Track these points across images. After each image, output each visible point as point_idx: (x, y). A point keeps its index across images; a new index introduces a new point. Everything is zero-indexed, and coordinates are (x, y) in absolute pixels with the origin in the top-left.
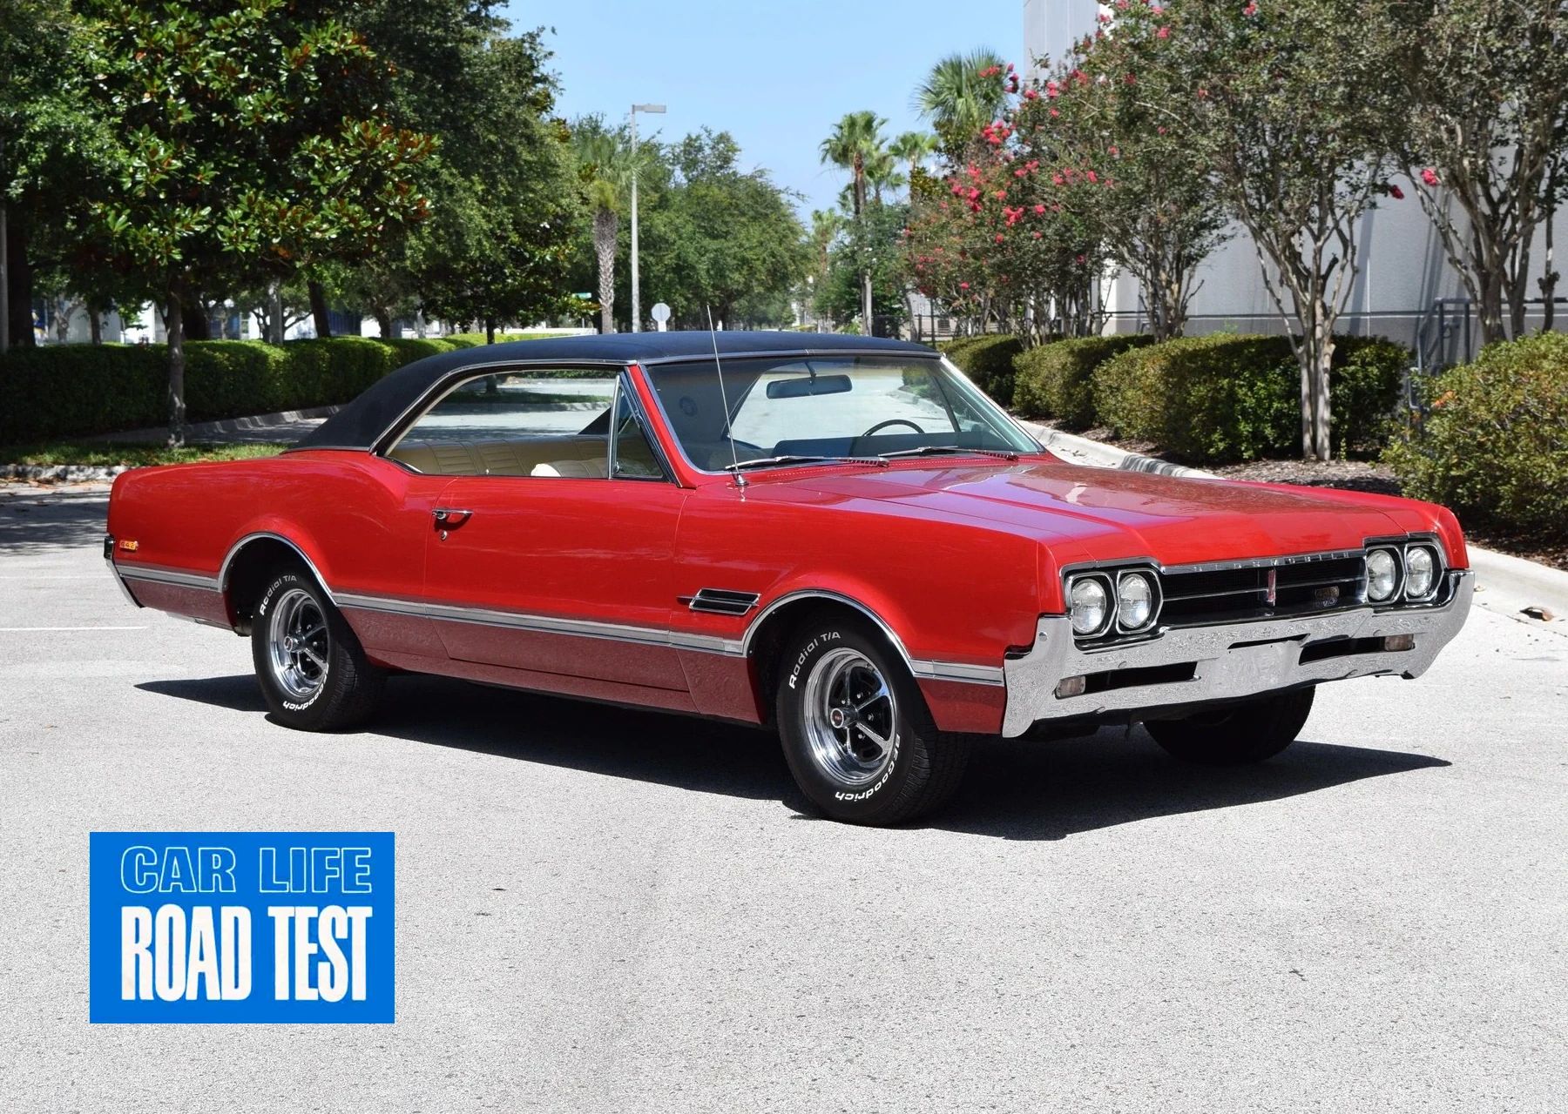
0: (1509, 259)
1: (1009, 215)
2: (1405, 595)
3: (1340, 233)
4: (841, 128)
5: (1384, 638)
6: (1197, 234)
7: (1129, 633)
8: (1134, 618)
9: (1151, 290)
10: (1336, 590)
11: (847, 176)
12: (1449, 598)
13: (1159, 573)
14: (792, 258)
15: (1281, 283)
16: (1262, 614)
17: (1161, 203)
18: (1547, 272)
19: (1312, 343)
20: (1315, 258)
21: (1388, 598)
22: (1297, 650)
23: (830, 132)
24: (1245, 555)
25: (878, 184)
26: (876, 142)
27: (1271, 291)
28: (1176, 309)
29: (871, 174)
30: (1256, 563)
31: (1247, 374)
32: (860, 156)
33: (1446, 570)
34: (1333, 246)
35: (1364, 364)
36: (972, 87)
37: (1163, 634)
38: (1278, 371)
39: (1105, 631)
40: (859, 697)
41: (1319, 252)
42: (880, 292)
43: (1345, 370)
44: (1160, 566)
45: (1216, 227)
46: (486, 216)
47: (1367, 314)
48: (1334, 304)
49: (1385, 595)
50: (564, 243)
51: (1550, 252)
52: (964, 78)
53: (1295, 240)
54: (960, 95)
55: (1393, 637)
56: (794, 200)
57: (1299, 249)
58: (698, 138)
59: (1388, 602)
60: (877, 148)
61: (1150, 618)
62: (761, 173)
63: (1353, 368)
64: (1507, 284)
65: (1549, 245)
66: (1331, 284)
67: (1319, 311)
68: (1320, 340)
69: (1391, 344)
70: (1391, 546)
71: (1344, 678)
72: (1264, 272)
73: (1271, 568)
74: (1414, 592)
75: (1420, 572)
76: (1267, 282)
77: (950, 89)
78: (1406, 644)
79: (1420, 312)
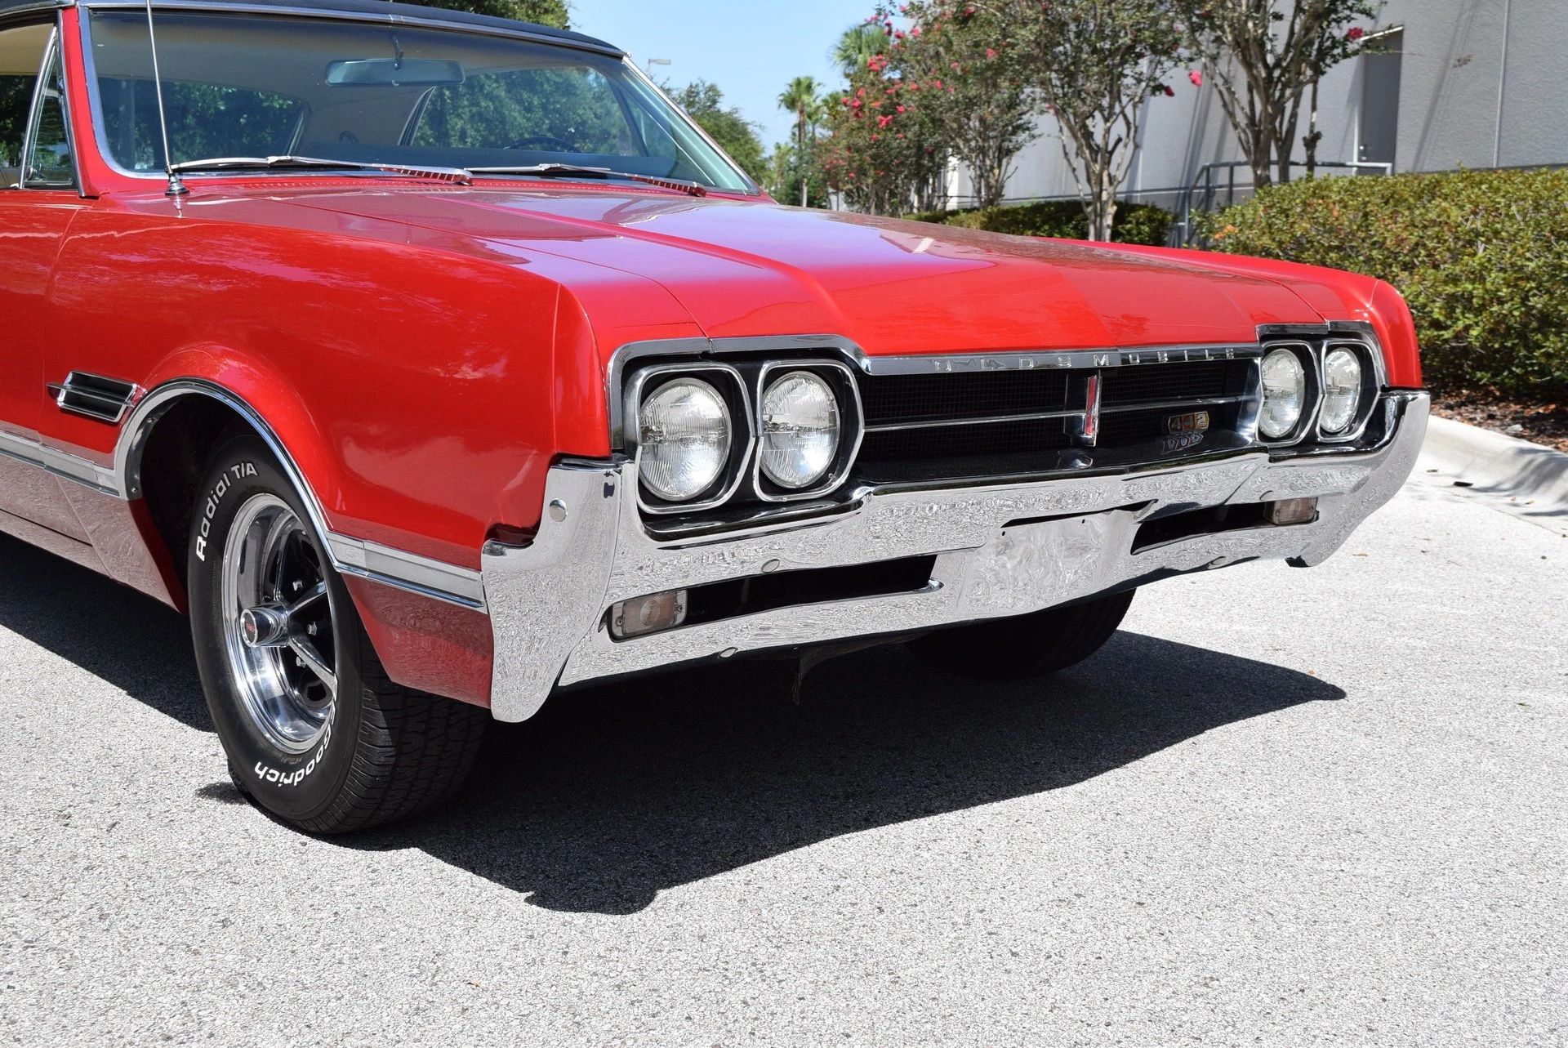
0: (1278, 120)
1: (882, 121)
2: (1318, 430)
3: (1125, 117)
4: (791, 86)
5: (1272, 504)
6: (1014, 133)
7: (785, 499)
8: (795, 466)
9: (978, 172)
10: (1203, 420)
11: (794, 117)
12: (1387, 437)
13: (858, 371)
14: (754, 168)
15: (1077, 155)
16: (1068, 463)
17: (989, 107)
18: (1312, 131)
19: (1098, 205)
20: (1104, 136)
21: (1289, 436)
22: (1131, 526)
23: (784, 89)
24: (1043, 344)
25: (814, 124)
26: (814, 96)
27: (1069, 161)
28: (996, 187)
29: (810, 117)
30: (1065, 360)
31: (1046, 227)
32: (803, 105)
33: (1383, 389)
34: (1119, 128)
35: (1138, 224)
36: (869, 47)
37: (859, 503)
38: (1071, 226)
39: (726, 497)
40: (295, 586)
41: (1108, 131)
42: (812, 194)
43: (1123, 228)
44: (858, 354)
45: (1028, 129)
46: (528, 120)
47: (1137, 192)
48: (1118, 173)
49: (1287, 428)
50: (584, 142)
51: (1315, 114)
52: (864, 41)
53: (1089, 122)
54: (860, 52)
55: (1287, 502)
56: (757, 130)
57: (1092, 129)
58: (697, 86)
59: (1289, 443)
60: (814, 101)
61: (835, 466)
62: (736, 110)
63: (1129, 226)
64: (1277, 141)
65: (1314, 108)
66: (1116, 158)
67: (1105, 179)
68: (1106, 202)
69: (1158, 210)
70: (1300, 343)
71: (1204, 568)
72: (1064, 146)
73: (1091, 371)
74: (1331, 425)
75: (1343, 391)
76: (1066, 154)
77: (854, 47)
78: (1306, 514)
79: (1180, 189)
